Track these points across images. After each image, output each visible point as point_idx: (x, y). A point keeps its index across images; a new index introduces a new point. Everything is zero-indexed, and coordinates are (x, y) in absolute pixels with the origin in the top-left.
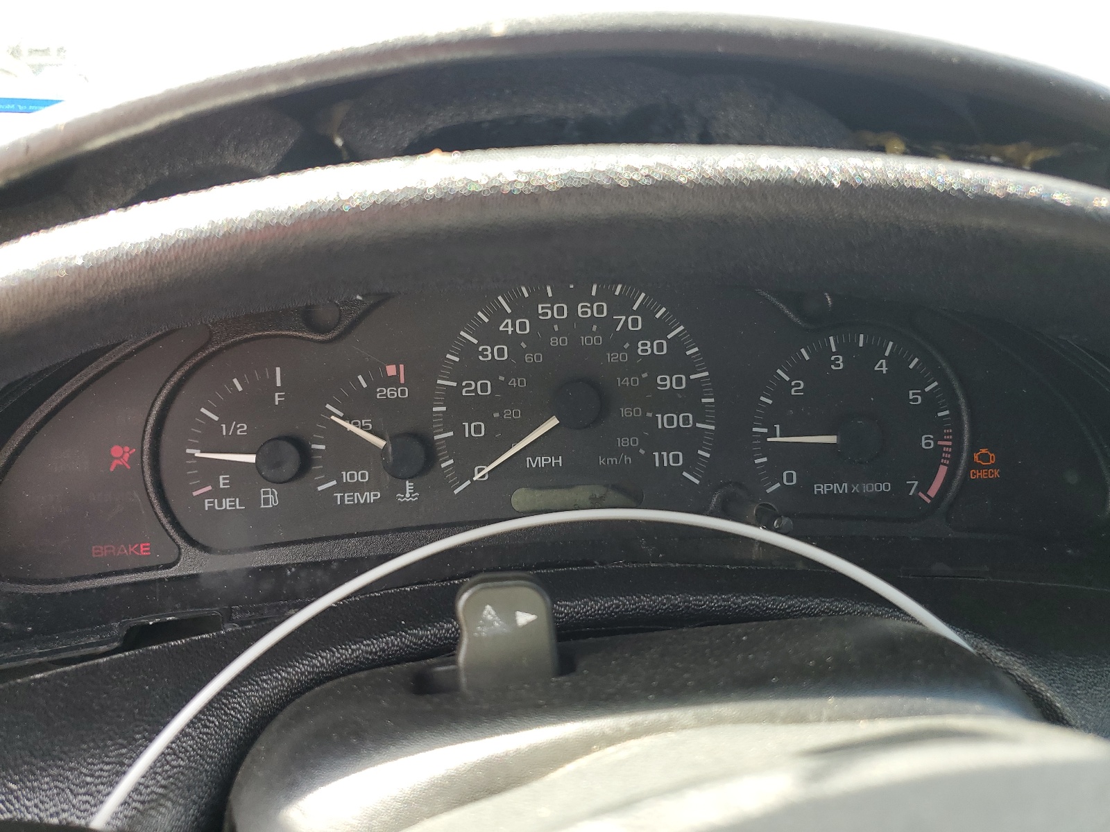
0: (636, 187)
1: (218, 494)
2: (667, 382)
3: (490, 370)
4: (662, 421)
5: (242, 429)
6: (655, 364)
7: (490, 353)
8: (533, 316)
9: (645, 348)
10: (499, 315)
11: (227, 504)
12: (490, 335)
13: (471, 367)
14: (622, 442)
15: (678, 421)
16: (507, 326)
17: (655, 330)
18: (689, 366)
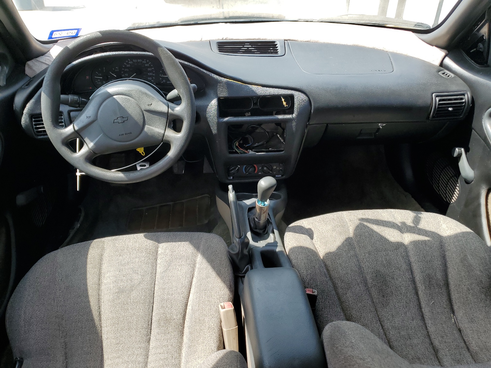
0: (125, 54)
1: (98, 82)
2: (149, 69)
3: (128, 68)
4: (149, 74)
5: (101, 75)
6: (148, 67)
7: (128, 66)
8: (133, 61)
9: (146, 65)
10: (129, 61)
11: (99, 83)
12: (128, 63)
13: (126, 67)
14: (144, 76)
15: (151, 74)
16: (130, 62)
17: (147, 63)
18: (152, 67)
